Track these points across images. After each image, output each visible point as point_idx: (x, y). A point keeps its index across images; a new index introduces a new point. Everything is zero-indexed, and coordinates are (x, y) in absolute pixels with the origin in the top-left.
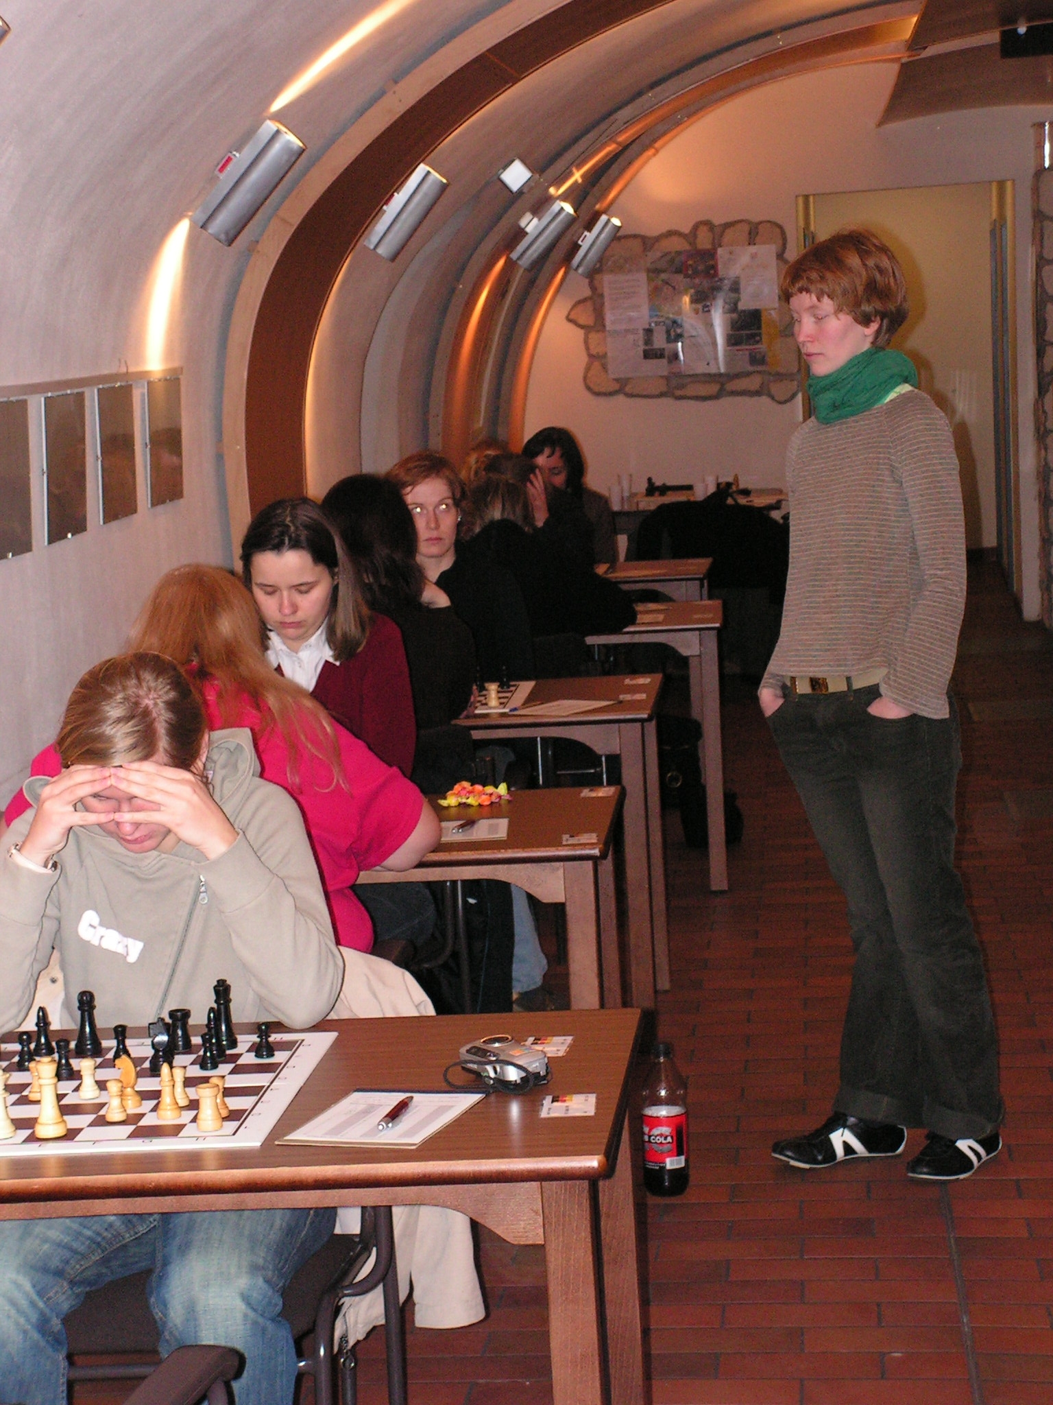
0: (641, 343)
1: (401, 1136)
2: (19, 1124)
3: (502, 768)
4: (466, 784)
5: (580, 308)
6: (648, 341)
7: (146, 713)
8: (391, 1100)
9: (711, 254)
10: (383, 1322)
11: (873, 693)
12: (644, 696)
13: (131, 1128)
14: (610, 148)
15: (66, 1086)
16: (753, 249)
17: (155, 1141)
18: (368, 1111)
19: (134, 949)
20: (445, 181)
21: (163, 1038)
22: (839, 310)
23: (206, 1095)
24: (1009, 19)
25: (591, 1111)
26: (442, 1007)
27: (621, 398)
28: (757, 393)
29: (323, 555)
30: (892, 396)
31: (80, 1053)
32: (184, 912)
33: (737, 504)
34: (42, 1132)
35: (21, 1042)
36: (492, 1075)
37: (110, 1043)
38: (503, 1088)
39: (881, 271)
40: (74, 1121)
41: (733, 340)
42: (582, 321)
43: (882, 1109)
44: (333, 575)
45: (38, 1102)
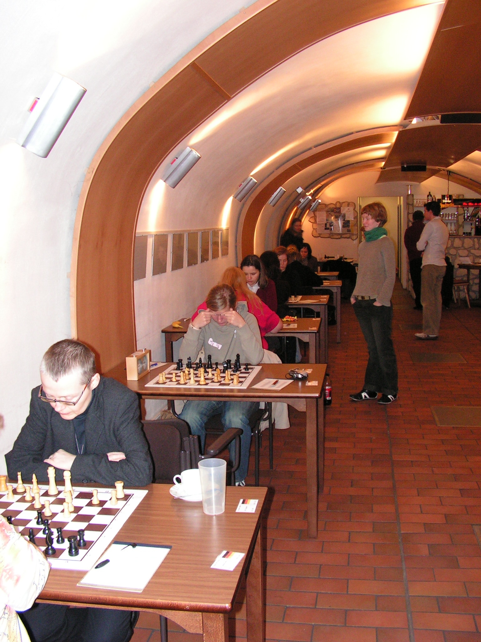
0: (324, 226)
1: (277, 388)
2: (196, 381)
3: (294, 314)
4: (288, 316)
5: (311, 219)
6: (326, 226)
7: (225, 297)
8: (274, 380)
9: (340, 208)
10: (268, 427)
11: (374, 300)
12: (325, 300)
13: (219, 384)
14: (319, 185)
15: (206, 374)
16: (348, 208)
17: (224, 386)
18: (269, 382)
19: (220, 346)
20: (285, 190)
21: (226, 365)
22: (372, 218)
23: (235, 377)
24: (402, 164)
25: (317, 385)
26: (283, 362)
27: (320, 238)
28: (349, 238)
29: (258, 267)
30: (382, 237)
31: (208, 368)
32: (231, 339)
33: (344, 261)
34: (201, 383)
35: (196, 365)
36: (295, 376)
37: (214, 366)
38: (298, 379)
39: (382, 211)
40: (207, 381)
41: (343, 227)
42: (312, 221)
43: (373, 388)
44: (260, 271)
45: (200, 377)
